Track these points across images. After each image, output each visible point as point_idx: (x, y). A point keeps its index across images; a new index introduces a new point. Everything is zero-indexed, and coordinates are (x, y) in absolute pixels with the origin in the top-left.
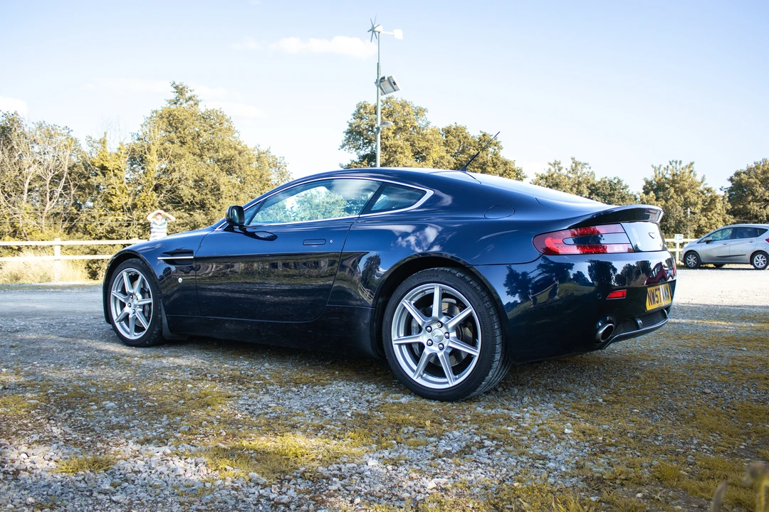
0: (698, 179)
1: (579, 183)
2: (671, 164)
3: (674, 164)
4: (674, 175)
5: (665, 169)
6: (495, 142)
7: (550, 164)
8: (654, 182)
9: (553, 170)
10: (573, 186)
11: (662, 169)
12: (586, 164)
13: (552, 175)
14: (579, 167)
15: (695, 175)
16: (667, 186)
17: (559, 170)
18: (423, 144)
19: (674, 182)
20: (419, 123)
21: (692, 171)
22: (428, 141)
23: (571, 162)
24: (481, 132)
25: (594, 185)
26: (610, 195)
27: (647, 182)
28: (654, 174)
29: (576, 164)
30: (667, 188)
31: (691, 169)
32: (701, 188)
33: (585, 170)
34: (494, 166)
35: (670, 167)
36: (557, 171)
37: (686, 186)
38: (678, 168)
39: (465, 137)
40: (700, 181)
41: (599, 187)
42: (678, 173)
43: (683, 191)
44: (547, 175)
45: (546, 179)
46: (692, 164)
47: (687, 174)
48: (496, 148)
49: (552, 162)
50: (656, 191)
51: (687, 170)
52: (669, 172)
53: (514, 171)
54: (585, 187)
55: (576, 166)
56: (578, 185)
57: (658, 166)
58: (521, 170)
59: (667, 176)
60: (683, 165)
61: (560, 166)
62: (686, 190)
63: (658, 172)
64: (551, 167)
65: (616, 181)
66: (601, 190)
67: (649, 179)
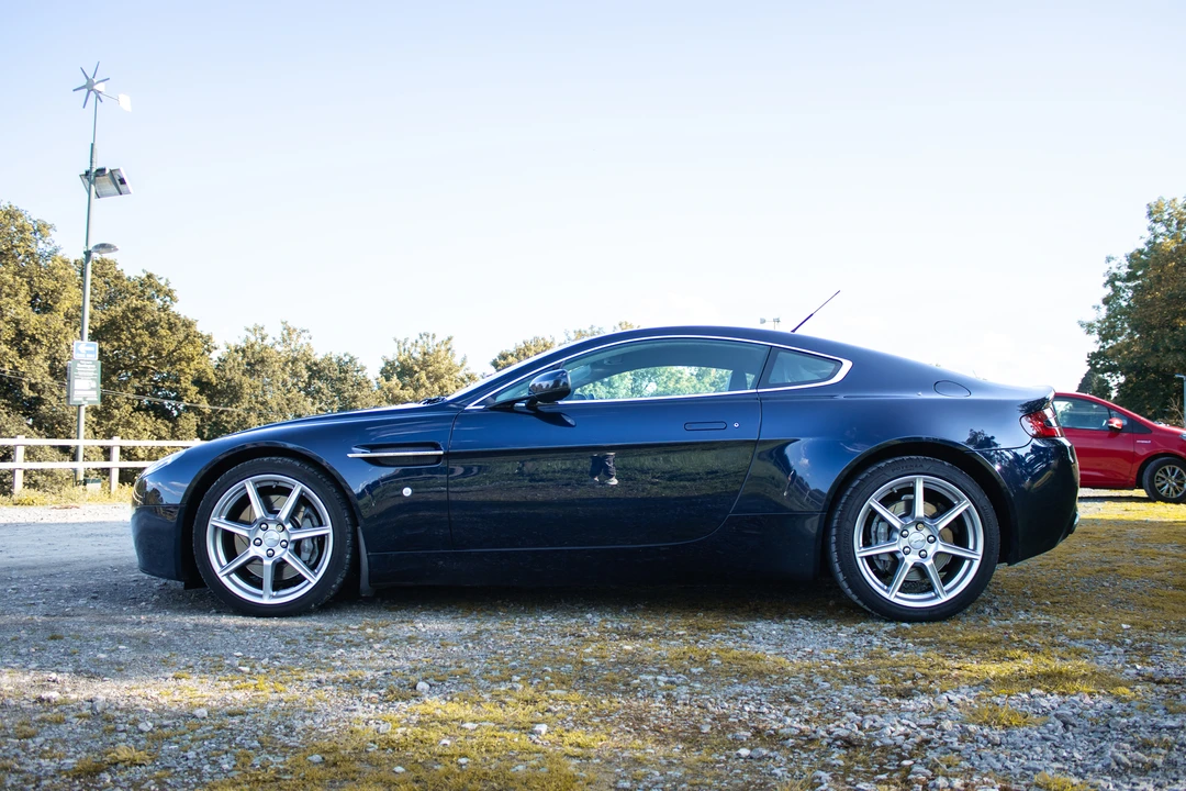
0: (457, 360)
1: (295, 361)
2: (421, 338)
3: (425, 338)
4: (425, 354)
5: (412, 345)
6: (167, 288)
7: (247, 329)
8: (397, 363)
9: (253, 339)
10: (286, 364)
11: (408, 345)
12: (304, 331)
13: (252, 346)
14: (294, 336)
15: (453, 355)
16: (416, 368)
17: (263, 339)
18: (49, 284)
19: (424, 365)
20: (41, 247)
21: (449, 349)
22: (57, 279)
23: (281, 327)
24: (143, 271)
25: (316, 364)
26: (339, 379)
27: (387, 363)
28: (396, 351)
29: (289, 331)
30: (416, 372)
31: (448, 346)
32: (461, 374)
33: (301, 341)
34: (170, 329)
35: (420, 342)
36: (259, 340)
37: (443, 371)
38: (430, 344)
39: (117, 278)
40: (459, 364)
41: (324, 368)
42: (430, 350)
43: (438, 378)
44: (243, 345)
45: (244, 351)
46: (449, 339)
47: (442, 353)
48: (168, 299)
49: (251, 328)
50: (400, 376)
51: (443, 348)
52: (419, 349)
53: (201, 337)
54: (303, 366)
55: (289, 334)
56: (293, 363)
57: (403, 340)
58: (210, 337)
59: (415, 355)
60: (437, 340)
61: (264, 332)
62: (442, 377)
63: (402, 349)
64: (249, 334)
65: (347, 359)
66: (327, 371)
67: (391, 359)
